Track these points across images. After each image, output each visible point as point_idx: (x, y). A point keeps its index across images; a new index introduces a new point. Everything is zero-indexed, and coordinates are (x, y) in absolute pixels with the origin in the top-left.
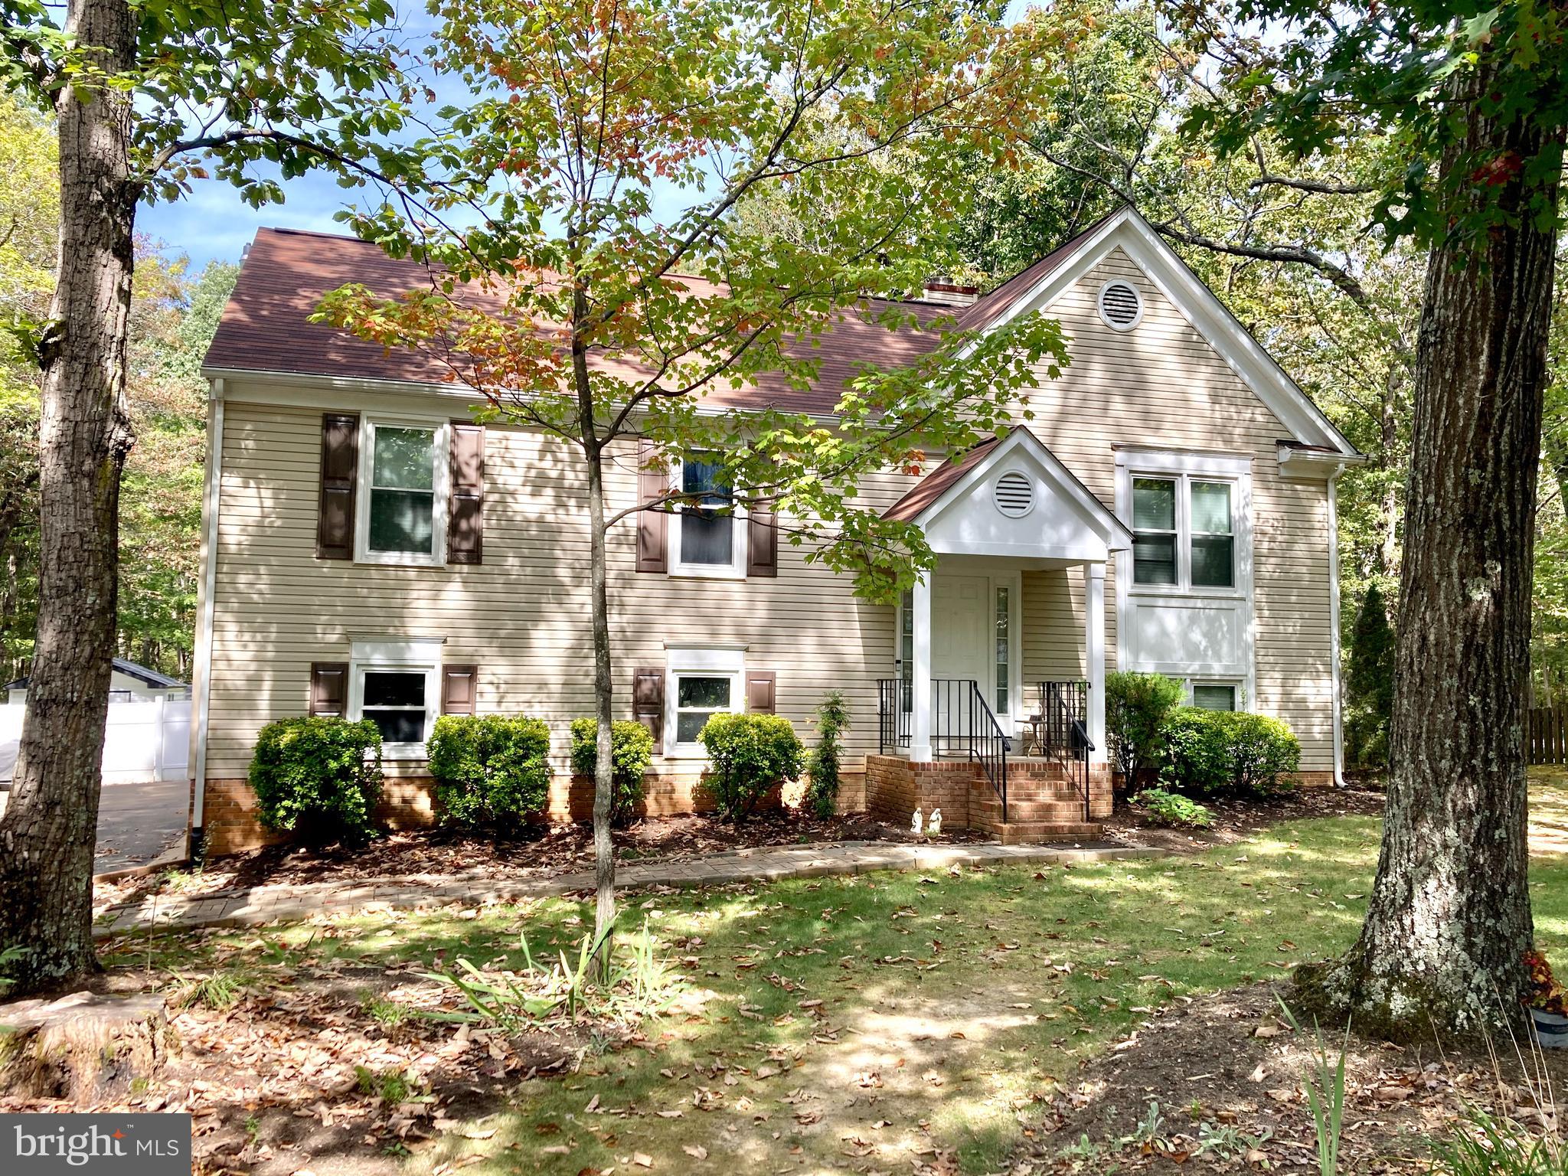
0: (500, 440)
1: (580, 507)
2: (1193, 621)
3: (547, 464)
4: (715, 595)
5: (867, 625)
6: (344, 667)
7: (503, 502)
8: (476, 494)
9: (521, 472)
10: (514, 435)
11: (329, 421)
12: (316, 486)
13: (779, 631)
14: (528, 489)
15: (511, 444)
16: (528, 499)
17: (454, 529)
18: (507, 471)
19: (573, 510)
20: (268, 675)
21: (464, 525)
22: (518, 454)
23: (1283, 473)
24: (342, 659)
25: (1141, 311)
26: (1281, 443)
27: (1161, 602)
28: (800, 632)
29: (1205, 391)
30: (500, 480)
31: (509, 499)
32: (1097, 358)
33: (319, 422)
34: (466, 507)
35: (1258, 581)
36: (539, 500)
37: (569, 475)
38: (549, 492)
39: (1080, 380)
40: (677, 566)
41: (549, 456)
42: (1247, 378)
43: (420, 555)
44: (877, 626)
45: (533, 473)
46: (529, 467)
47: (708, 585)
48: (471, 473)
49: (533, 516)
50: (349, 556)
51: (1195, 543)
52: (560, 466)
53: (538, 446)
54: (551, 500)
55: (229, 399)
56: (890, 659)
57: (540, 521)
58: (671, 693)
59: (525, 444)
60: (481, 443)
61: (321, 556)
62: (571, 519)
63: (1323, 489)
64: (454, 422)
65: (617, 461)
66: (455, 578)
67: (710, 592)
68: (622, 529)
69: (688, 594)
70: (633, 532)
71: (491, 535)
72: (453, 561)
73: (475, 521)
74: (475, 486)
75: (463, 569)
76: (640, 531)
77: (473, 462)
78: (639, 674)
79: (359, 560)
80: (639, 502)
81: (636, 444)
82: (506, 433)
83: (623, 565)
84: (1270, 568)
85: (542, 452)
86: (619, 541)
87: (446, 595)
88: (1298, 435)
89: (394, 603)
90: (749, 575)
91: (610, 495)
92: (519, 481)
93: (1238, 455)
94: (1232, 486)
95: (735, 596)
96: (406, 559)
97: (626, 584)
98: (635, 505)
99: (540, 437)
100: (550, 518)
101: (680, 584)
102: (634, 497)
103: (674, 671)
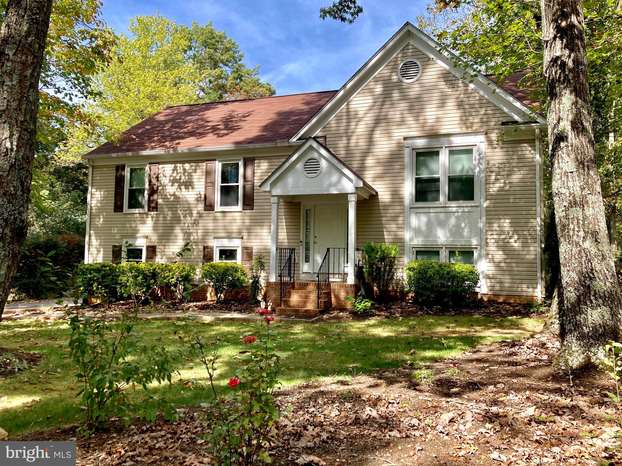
0: (162, 168)
1: (186, 189)
2: (446, 219)
3: (175, 175)
4: (230, 218)
5: (289, 227)
6: (121, 247)
7: (163, 189)
8: (155, 187)
9: (168, 178)
10: (166, 166)
11: (117, 168)
12: (114, 189)
14: (171, 184)
15: (165, 169)
16: (170, 187)
17: (149, 200)
18: (164, 178)
19: (183, 190)
20: (102, 250)
21: (151, 198)
22: (167, 172)
24: (120, 244)
26: (504, 123)
27: (426, 210)
28: (262, 231)
29: (455, 104)
30: (162, 182)
31: (165, 188)
33: (115, 169)
34: (153, 192)
35: (487, 196)
36: (174, 187)
37: (183, 177)
38: (176, 185)
40: (218, 208)
41: (175, 172)
42: (482, 93)
43: (141, 209)
44: (293, 227)
45: (172, 178)
46: (171, 176)
47: (228, 214)
48: (154, 181)
49: (172, 193)
50: (122, 211)
51: (451, 180)
52: (180, 174)
53: (171, 169)
54: (177, 187)
55: (94, 165)
56: (298, 241)
57: (174, 195)
58: (216, 255)
59: (169, 168)
60: (157, 170)
61: (115, 211)
62: (183, 193)
63: (533, 144)
64: (150, 164)
65: (198, 171)
66: (149, 216)
67: (229, 216)
68: (199, 195)
69: (220, 218)
70: (203, 196)
71: (160, 201)
72: (149, 210)
73: (155, 197)
74: (155, 184)
75: (152, 213)
76: (205, 196)
77: (155, 176)
78: (205, 248)
79: (124, 212)
80: (205, 185)
81: (204, 164)
82: (164, 165)
83: (199, 209)
84: (495, 189)
85: (174, 170)
86: (198, 200)
87: (147, 222)
88: (516, 118)
89: (133, 225)
90: (243, 210)
91: (195, 183)
92: (168, 181)
93: (475, 133)
94: (474, 149)
95: (238, 218)
96: (137, 211)
97: (200, 215)
98: (204, 186)
99: (173, 165)
100: (177, 193)
101: (218, 214)
102: (204, 183)
103: (217, 247)
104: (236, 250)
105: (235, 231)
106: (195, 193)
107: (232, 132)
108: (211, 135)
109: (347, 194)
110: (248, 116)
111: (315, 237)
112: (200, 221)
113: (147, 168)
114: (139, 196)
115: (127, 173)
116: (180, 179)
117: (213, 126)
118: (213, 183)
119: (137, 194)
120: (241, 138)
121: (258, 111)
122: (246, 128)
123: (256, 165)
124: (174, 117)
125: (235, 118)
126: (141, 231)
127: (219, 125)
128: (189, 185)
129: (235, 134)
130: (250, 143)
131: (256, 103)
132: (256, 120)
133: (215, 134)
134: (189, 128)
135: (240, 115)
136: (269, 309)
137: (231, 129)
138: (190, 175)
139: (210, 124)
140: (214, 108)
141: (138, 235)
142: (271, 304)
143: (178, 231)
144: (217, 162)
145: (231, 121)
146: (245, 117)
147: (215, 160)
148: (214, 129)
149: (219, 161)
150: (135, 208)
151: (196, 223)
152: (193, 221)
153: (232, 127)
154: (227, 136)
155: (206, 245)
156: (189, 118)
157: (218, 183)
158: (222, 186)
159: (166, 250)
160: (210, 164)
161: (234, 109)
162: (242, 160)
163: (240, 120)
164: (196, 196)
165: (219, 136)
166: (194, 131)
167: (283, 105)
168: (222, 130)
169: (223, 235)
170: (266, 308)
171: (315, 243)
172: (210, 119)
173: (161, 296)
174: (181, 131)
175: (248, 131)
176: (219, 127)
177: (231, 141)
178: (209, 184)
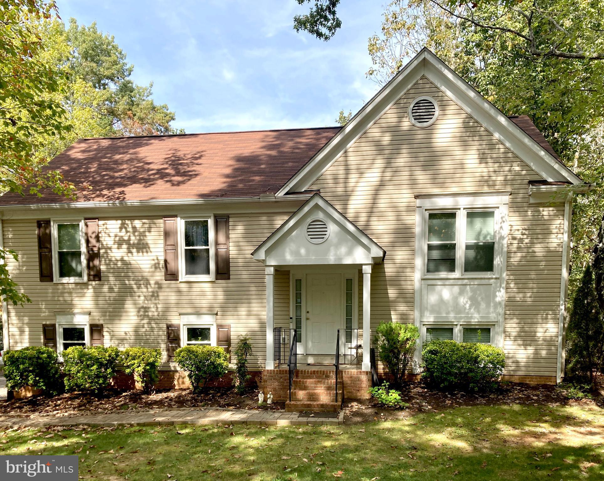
0: (104, 225)
1: (138, 252)
2: (461, 293)
3: (123, 233)
4: (198, 289)
5: (276, 301)
6: (54, 326)
7: (106, 253)
8: (95, 249)
9: (112, 238)
10: (109, 222)
11: (39, 224)
12: (37, 252)
13: (230, 305)
14: (116, 246)
15: (108, 226)
16: (116, 250)
17: (88, 267)
18: (107, 238)
19: (135, 254)
20: (26, 330)
21: (91, 264)
22: (111, 230)
23: (532, 201)
24: (52, 322)
25: (437, 113)
26: (531, 182)
27: (439, 282)
28: (239, 305)
29: (476, 156)
30: (105, 243)
31: (109, 251)
32: (404, 146)
33: (36, 224)
34: (93, 256)
35: (508, 266)
36: (121, 250)
37: (133, 238)
38: (125, 246)
39: (393, 161)
40: (183, 276)
41: (124, 230)
42: (508, 145)
43: (77, 278)
44: (282, 301)
45: (117, 239)
46: (116, 236)
48: (93, 241)
49: (119, 258)
50: (52, 280)
51: (468, 247)
52: (128, 234)
53: (119, 226)
54: (126, 250)
55: (4, 218)
56: (288, 317)
57: (122, 260)
58: (184, 335)
59: (113, 226)
60: (97, 227)
61: (41, 281)
62: (134, 258)
63: (561, 208)
64: (86, 219)
65: (153, 230)
66: (90, 287)
67: (196, 288)
68: (156, 261)
69: (185, 290)
70: (162, 262)
71: (103, 268)
72: (89, 280)
73: (96, 262)
74: (95, 246)
75: (94, 283)
76: (166, 261)
77: (94, 236)
78: (168, 327)
79: (55, 282)
80: (164, 248)
81: (161, 221)
82: (106, 221)
83: (158, 278)
84: (517, 259)
85: (121, 228)
86: (156, 266)
87: (87, 295)
88: (545, 176)
89: (69, 299)
90: (216, 279)
91: (151, 246)
92: (112, 242)
93: (499, 193)
94: (495, 212)
95: (208, 289)
96: (72, 280)
97: (159, 286)
98: (162, 250)
99: (119, 222)
100: (126, 258)
101: (183, 285)
102: (162, 246)
103: (184, 325)
104: (209, 329)
105: (204, 305)
106: (151, 258)
107: (189, 180)
108: (160, 182)
109: (361, 265)
110: (200, 157)
111: (308, 312)
112: (160, 294)
113: (82, 224)
114: (72, 260)
115: (54, 231)
116: (129, 240)
117: (158, 170)
118: (175, 246)
119: (69, 259)
120: (206, 190)
121: (212, 152)
122: (205, 174)
123: (231, 224)
124: (96, 154)
125: (184, 160)
126: (79, 306)
127: (166, 169)
128: (142, 247)
129: (194, 181)
130: (222, 196)
131: (203, 140)
132: (215, 164)
133: (167, 181)
134: (126, 171)
135: (189, 156)
136: (269, 401)
137: (186, 176)
138: (143, 234)
139: (151, 166)
140: (147, 144)
141: (76, 311)
142: (272, 396)
143: (129, 306)
144: (179, 219)
145: (181, 164)
146: (196, 159)
147: (176, 216)
148: (162, 174)
149: (181, 218)
150: (69, 276)
151: (155, 295)
152: (150, 294)
153: (185, 172)
154: (185, 185)
155: (169, 323)
156: (117, 157)
157: (182, 246)
158: (186, 250)
159: (115, 329)
160: (170, 222)
161: (177, 147)
162: (212, 218)
163: (193, 164)
164: (153, 262)
165: (173, 185)
166: (134, 177)
167: (241, 145)
168: (174, 176)
169: (189, 311)
170: (265, 400)
171: (307, 319)
172: (149, 160)
173: (114, 385)
174: (117, 175)
175: (211, 178)
176: (167, 171)
177: (195, 192)
178: (169, 247)
